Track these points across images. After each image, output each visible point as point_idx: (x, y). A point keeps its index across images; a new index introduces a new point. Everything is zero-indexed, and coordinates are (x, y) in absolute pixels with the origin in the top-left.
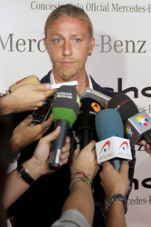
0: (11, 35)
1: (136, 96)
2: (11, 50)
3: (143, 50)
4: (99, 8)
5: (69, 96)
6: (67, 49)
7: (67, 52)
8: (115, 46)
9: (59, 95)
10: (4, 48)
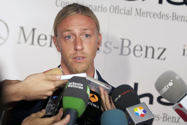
0: (34, 30)
1: (151, 102)
2: (32, 43)
3: (162, 57)
4: (122, 11)
5: (80, 86)
6: (79, 44)
7: (79, 47)
8: (134, 50)
9: (70, 85)
10: (26, 41)
